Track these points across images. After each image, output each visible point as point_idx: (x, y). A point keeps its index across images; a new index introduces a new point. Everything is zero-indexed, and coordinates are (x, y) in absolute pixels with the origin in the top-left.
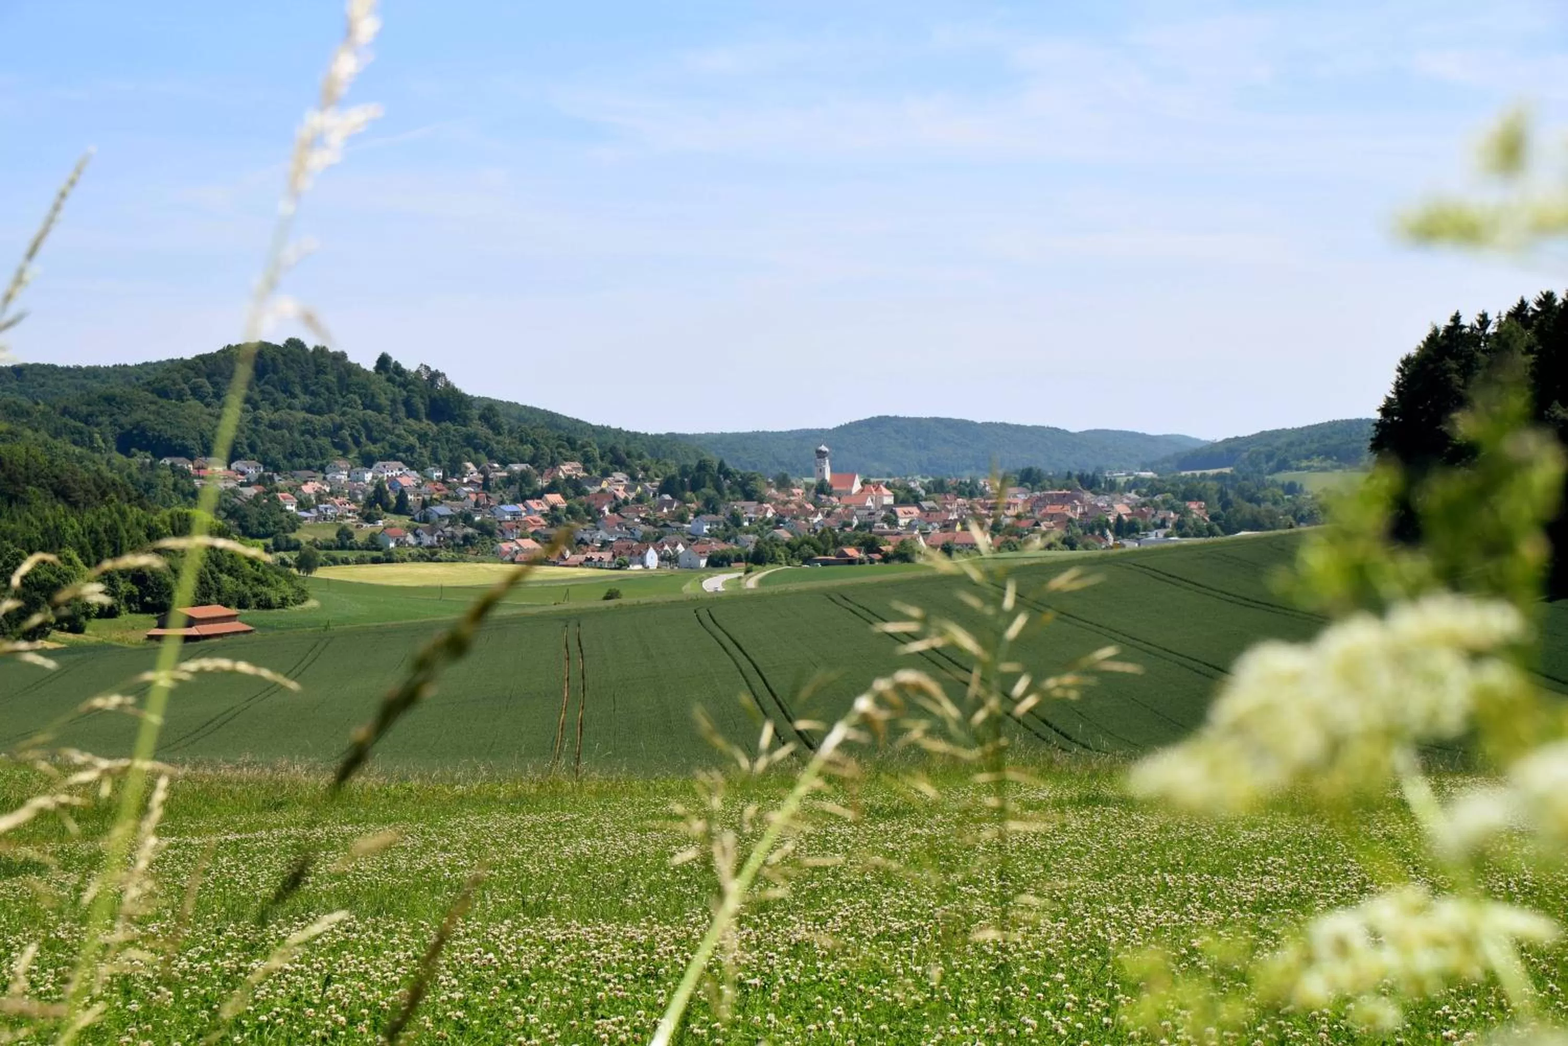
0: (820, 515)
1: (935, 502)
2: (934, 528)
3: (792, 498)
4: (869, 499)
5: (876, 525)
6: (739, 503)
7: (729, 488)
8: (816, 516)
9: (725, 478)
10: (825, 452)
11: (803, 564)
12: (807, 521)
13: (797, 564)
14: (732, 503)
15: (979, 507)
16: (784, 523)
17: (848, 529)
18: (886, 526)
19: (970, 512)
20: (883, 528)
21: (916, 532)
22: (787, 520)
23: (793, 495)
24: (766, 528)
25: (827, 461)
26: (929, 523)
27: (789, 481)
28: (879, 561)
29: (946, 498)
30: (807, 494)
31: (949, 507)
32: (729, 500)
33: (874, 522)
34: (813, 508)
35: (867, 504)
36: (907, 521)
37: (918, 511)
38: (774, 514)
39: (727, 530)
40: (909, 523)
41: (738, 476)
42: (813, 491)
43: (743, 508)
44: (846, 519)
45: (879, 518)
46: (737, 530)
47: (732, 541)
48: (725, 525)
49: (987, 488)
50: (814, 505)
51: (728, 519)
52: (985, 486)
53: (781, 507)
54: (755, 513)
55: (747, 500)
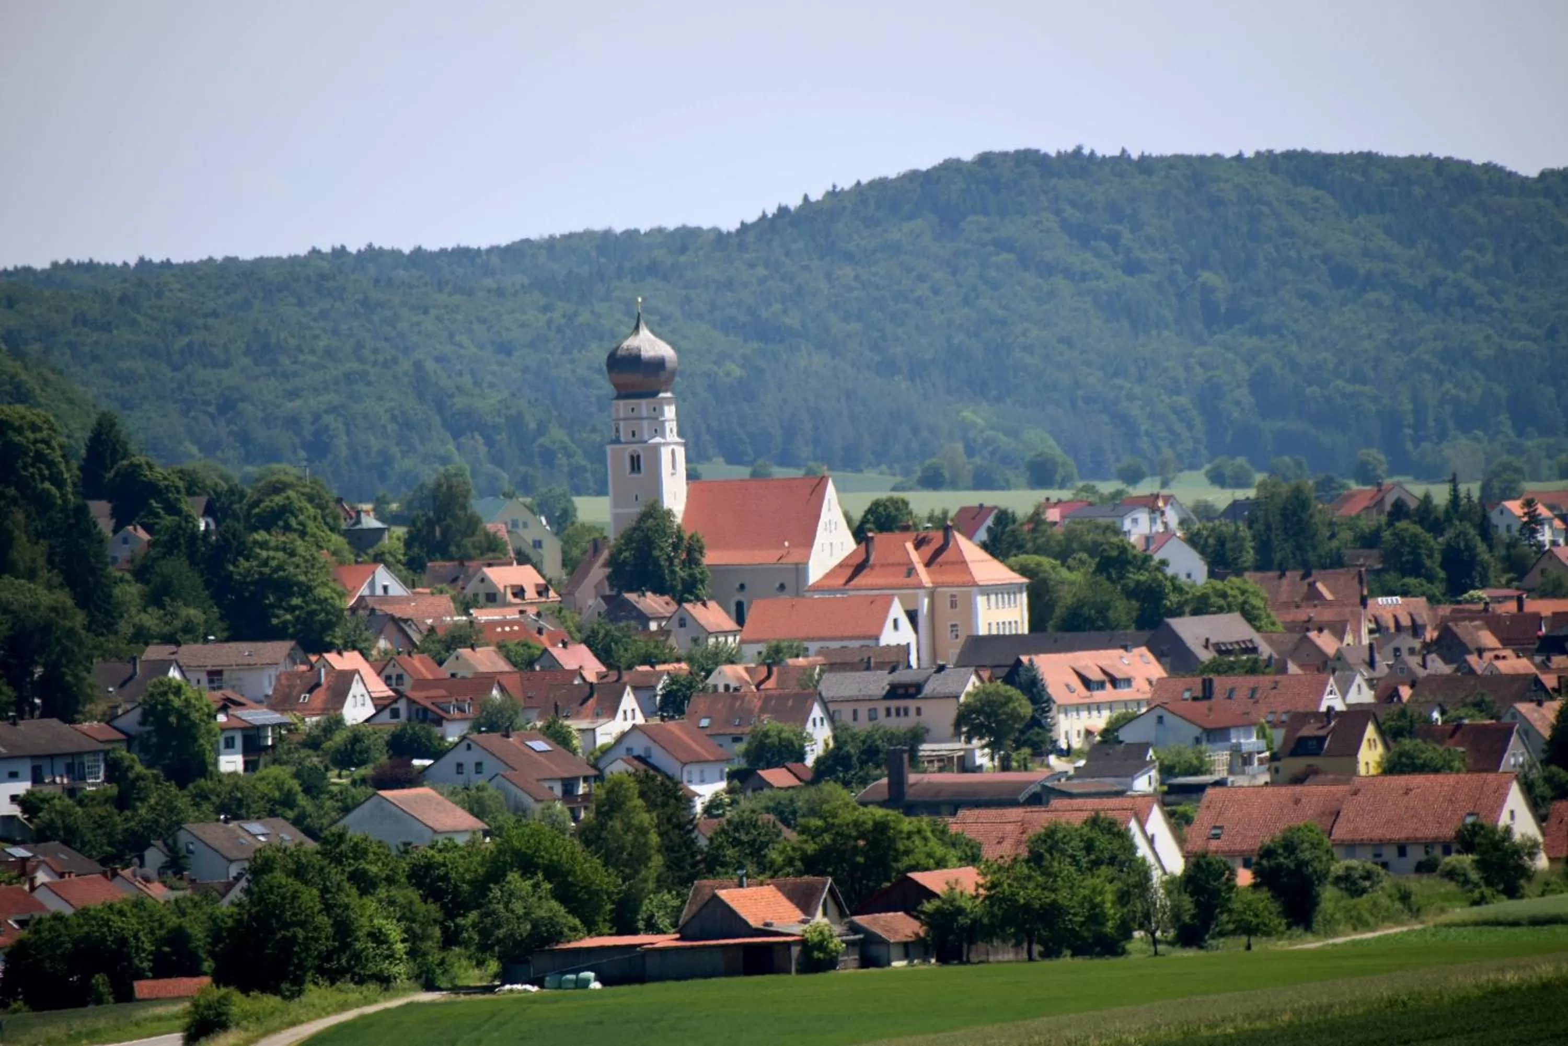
0: (629, 701)
1: (1250, 617)
2: (1243, 760)
3: (482, 616)
4: (897, 610)
5: (926, 749)
6: (190, 651)
7: (141, 573)
8: (611, 710)
9: (122, 518)
10: (658, 364)
11: (507, 976)
12: (561, 738)
13: (473, 976)
14: (154, 652)
15: (1488, 639)
16: (437, 754)
17: (777, 777)
18: (982, 758)
19: (1438, 666)
20: (965, 765)
21: (1144, 783)
22: (452, 733)
23: (492, 598)
24: (337, 779)
25: (670, 412)
26: (1216, 734)
27: (473, 524)
28: (908, 949)
29: (1313, 596)
30: (567, 593)
31: (1326, 642)
32: (142, 637)
33: (917, 736)
34: (592, 668)
35: (889, 638)
36: (1099, 721)
37: (1156, 671)
38: (381, 705)
39: (122, 802)
40: (1110, 734)
41: (193, 506)
42: (598, 572)
43: (215, 676)
44: (768, 723)
45: (949, 712)
46: (182, 801)
47: (155, 856)
48: (115, 771)
49: (1546, 536)
50: (604, 654)
51: (130, 740)
52: (1533, 523)
53: (420, 665)
54: (280, 702)
55: (235, 635)
